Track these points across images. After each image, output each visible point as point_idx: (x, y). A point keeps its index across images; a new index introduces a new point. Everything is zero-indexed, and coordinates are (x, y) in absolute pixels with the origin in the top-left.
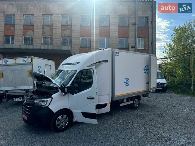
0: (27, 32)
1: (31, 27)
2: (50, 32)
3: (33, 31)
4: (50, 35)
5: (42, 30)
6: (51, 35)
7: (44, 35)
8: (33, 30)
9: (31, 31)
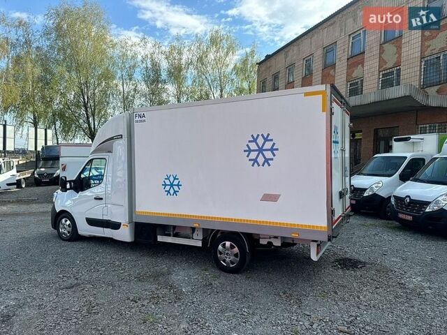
0: (353, 71)
1: (360, 58)
2: (397, 55)
3: (363, 66)
4: (395, 63)
5: (380, 57)
6: (398, 64)
7: (384, 67)
8: (362, 63)
9: (360, 66)
